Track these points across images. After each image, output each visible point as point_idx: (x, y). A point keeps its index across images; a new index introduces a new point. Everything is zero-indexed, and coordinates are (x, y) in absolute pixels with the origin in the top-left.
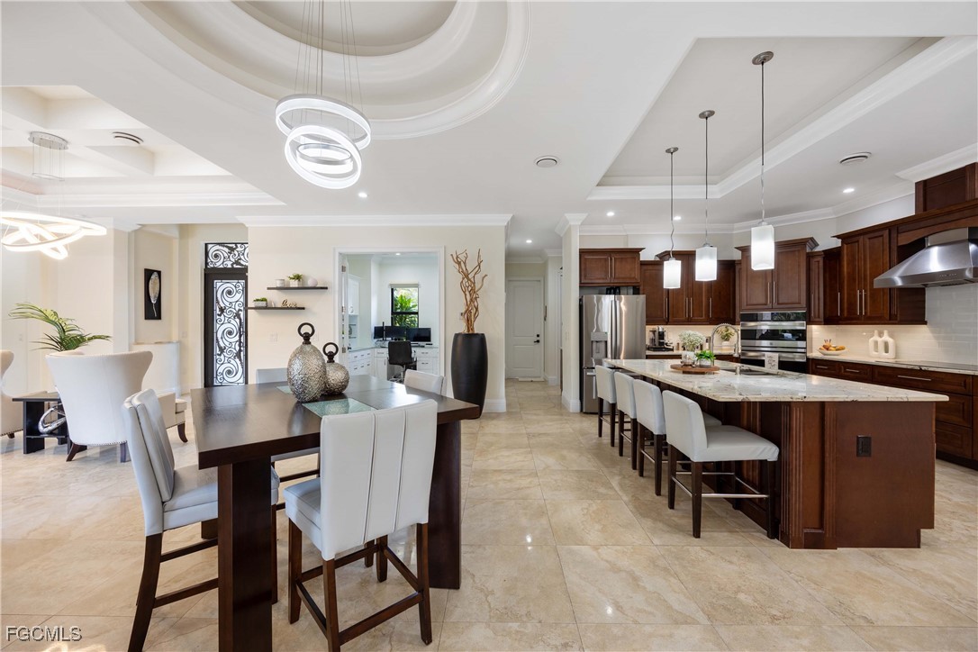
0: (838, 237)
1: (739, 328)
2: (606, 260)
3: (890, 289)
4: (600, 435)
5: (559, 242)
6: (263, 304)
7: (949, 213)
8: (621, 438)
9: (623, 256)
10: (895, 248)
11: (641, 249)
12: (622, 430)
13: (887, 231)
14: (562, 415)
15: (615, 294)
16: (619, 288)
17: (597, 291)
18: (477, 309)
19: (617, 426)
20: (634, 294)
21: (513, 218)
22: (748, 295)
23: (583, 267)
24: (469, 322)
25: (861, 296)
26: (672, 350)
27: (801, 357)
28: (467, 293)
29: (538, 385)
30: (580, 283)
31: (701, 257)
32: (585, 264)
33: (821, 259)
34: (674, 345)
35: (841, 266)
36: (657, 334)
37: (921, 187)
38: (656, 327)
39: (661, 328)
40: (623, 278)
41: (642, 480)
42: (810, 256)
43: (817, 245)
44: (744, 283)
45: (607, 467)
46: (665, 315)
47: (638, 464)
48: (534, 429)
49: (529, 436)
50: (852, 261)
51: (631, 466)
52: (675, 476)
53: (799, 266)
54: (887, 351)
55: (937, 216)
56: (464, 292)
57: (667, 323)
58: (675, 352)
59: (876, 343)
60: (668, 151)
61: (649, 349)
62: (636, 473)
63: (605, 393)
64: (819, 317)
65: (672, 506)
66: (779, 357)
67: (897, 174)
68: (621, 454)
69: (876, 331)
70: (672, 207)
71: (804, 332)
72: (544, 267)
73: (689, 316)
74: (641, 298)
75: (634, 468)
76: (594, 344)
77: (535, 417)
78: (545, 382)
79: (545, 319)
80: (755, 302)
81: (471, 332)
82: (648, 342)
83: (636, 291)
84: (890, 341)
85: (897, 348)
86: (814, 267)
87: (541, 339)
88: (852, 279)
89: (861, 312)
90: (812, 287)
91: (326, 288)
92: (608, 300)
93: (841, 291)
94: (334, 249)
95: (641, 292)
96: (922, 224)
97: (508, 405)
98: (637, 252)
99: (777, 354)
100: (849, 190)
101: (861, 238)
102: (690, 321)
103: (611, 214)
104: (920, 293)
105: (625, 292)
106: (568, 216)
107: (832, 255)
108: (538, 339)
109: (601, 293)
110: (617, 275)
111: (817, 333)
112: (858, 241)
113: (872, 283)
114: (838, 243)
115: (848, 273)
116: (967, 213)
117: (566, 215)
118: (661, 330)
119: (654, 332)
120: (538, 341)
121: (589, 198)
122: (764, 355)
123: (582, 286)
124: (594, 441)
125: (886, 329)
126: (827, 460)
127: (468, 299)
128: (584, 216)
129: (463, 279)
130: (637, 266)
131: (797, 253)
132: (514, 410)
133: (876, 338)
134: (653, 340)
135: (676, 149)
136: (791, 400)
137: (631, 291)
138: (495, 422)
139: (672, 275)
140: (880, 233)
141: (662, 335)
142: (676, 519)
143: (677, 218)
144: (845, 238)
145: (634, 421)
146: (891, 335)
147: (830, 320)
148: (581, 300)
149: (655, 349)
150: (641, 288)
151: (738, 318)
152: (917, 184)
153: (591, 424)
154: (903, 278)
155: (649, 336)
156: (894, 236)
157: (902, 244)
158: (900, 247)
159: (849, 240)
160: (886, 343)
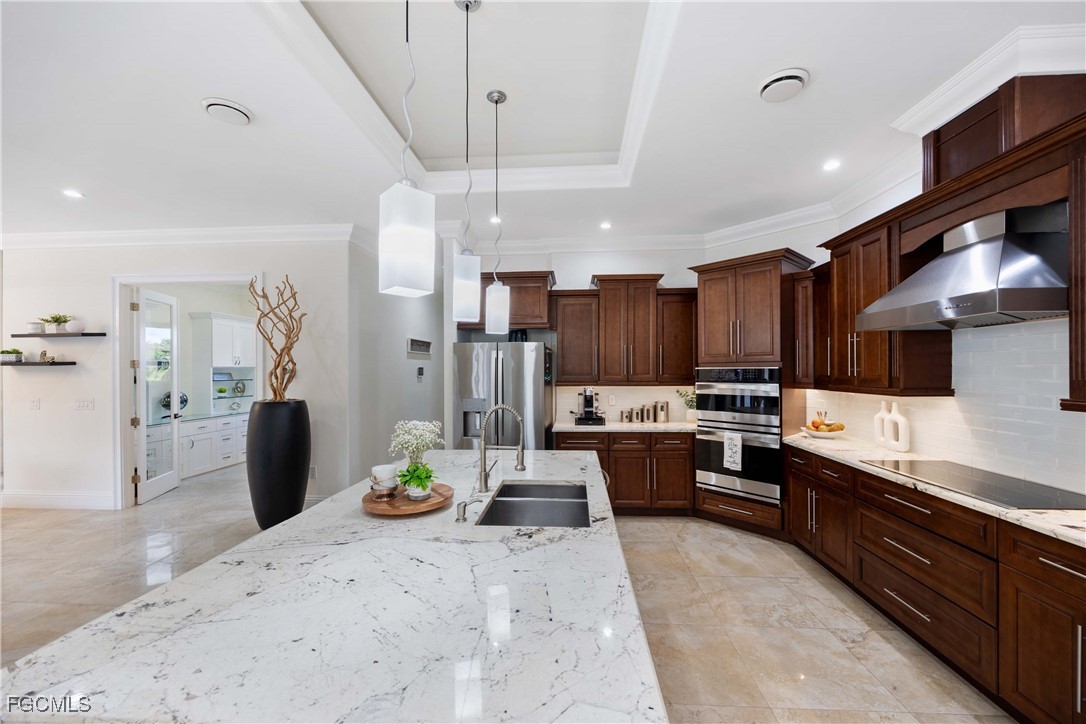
0: (826, 245)
3: (890, 332)
6: (12, 358)
10: (896, 259)
13: (884, 233)
25: (852, 343)
26: (604, 421)
27: (775, 441)
33: (809, 284)
34: (607, 415)
35: (832, 295)
36: (583, 398)
37: (932, 141)
38: (581, 388)
39: (590, 390)
42: (797, 279)
43: (811, 262)
46: (594, 372)
53: (771, 294)
54: (897, 438)
55: (953, 194)
57: (596, 382)
59: (883, 421)
64: (807, 376)
66: (743, 440)
69: (883, 403)
71: (778, 400)
81: (281, 399)
84: (901, 420)
85: (911, 432)
86: (801, 298)
89: (852, 372)
91: (104, 335)
93: (831, 334)
94: (113, 280)
96: (935, 212)
99: (741, 436)
100: (832, 165)
101: (853, 246)
102: (629, 380)
104: (943, 338)
107: (821, 275)
112: (849, 252)
114: (827, 256)
115: (839, 305)
116: (1003, 181)
118: (589, 393)
119: (581, 396)
122: (724, 436)
131: (768, 274)
133: (883, 414)
140: (872, 237)
141: (590, 401)
144: (833, 245)
146: (905, 413)
147: (821, 381)
152: (925, 138)
156: (895, 237)
157: (904, 252)
158: (904, 258)
159: (839, 250)
160: (896, 426)
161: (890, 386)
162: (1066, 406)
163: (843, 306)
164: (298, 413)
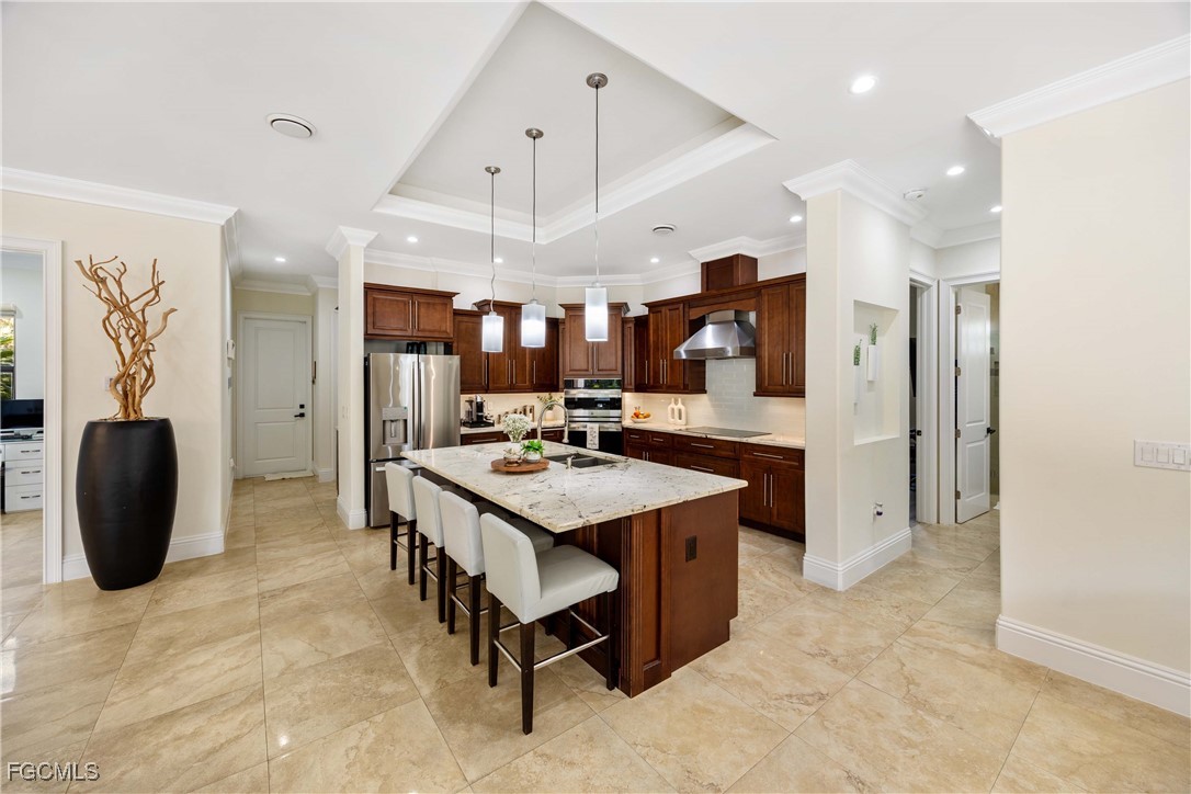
0: (646, 305)
1: (563, 394)
2: (406, 303)
3: (684, 360)
4: (394, 567)
5: (333, 270)
7: (722, 295)
8: (424, 575)
9: (431, 300)
10: (687, 322)
11: (455, 294)
12: (424, 560)
13: (682, 305)
14: (333, 538)
15: (419, 353)
16: (424, 343)
17: (393, 346)
18: (150, 372)
19: (417, 551)
20: (445, 354)
21: (239, 214)
22: (572, 359)
23: (370, 311)
24: (128, 399)
25: (663, 366)
26: (493, 425)
27: (618, 426)
28: (124, 341)
29: (300, 485)
30: (366, 334)
31: (528, 317)
32: (374, 306)
33: (632, 325)
34: (495, 418)
35: (648, 335)
36: (474, 404)
37: (705, 268)
38: (473, 396)
39: (479, 398)
40: (430, 331)
41: (454, 640)
42: (625, 321)
43: (629, 310)
44: (567, 347)
45: (399, 630)
46: (484, 382)
47: (447, 615)
48: (273, 582)
49: (264, 598)
50: (656, 330)
51: (437, 617)
52: (497, 637)
53: (616, 330)
54: (680, 419)
55: (714, 296)
56: (116, 340)
57: (487, 390)
58: (497, 428)
59: (673, 409)
60: (488, 169)
61: (464, 424)
62: (445, 627)
63: (399, 504)
64: (631, 385)
65: (493, 682)
66: (599, 428)
67: (690, 252)
68: (423, 598)
69: (672, 399)
70: (493, 244)
71: (619, 400)
72: (312, 301)
73: (512, 382)
74: (455, 360)
75: (442, 620)
76: (388, 424)
77: (282, 553)
78: (314, 477)
79: (313, 382)
80: (577, 368)
81: (132, 417)
82: (463, 416)
83: (448, 351)
84: (683, 408)
85: (687, 413)
86: (627, 332)
87: (307, 411)
88: (656, 348)
89: (663, 382)
90: (626, 353)
92: (408, 360)
93: (648, 359)
95: (454, 350)
96: (706, 302)
97: (231, 536)
98: (448, 297)
99: (597, 425)
100: (655, 260)
101: (663, 309)
102: (512, 389)
103: (412, 239)
104: (702, 364)
105: (434, 348)
106: (345, 230)
107: (641, 322)
108: (302, 411)
109: (398, 351)
110: (422, 327)
111: (630, 400)
112: (660, 312)
113: (672, 353)
114: (645, 311)
116: (734, 297)
117: (341, 227)
118: (479, 400)
119: (471, 402)
120: (302, 415)
121: (378, 210)
122: (586, 427)
123: (369, 338)
124: (384, 580)
125: (680, 397)
126: (663, 576)
127: (128, 355)
128: (371, 235)
129: (110, 313)
130: (449, 316)
131: (614, 317)
132: (241, 546)
133: (673, 405)
134: (469, 413)
135: (498, 170)
136: (631, 513)
137: (441, 348)
138: (191, 582)
139: (492, 331)
140: (675, 306)
141: (480, 407)
142: (498, 705)
143: (498, 260)
144: (652, 306)
145: (441, 550)
146: (684, 403)
147: (640, 387)
148: (366, 360)
149: (473, 425)
150: (455, 345)
151: (561, 385)
152: (702, 265)
153: (379, 546)
154: (686, 351)
155: (464, 407)
156: (686, 310)
157: (692, 318)
158: (691, 321)
159: (654, 309)
160: (680, 410)
161: (684, 389)
162: (755, 395)
163: (656, 343)
164: (162, 432)
